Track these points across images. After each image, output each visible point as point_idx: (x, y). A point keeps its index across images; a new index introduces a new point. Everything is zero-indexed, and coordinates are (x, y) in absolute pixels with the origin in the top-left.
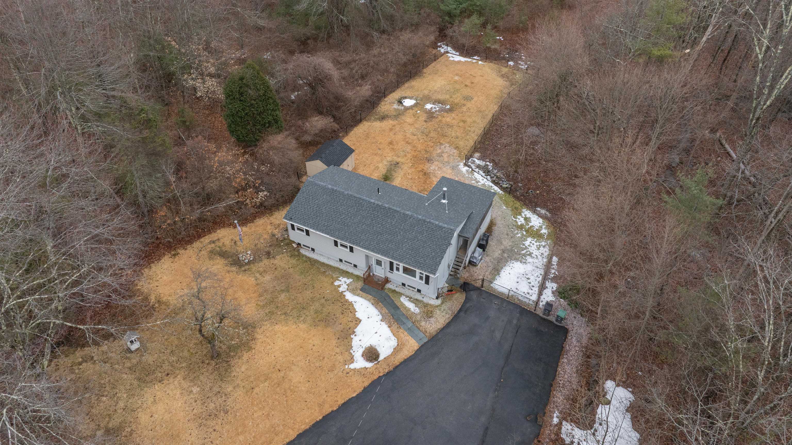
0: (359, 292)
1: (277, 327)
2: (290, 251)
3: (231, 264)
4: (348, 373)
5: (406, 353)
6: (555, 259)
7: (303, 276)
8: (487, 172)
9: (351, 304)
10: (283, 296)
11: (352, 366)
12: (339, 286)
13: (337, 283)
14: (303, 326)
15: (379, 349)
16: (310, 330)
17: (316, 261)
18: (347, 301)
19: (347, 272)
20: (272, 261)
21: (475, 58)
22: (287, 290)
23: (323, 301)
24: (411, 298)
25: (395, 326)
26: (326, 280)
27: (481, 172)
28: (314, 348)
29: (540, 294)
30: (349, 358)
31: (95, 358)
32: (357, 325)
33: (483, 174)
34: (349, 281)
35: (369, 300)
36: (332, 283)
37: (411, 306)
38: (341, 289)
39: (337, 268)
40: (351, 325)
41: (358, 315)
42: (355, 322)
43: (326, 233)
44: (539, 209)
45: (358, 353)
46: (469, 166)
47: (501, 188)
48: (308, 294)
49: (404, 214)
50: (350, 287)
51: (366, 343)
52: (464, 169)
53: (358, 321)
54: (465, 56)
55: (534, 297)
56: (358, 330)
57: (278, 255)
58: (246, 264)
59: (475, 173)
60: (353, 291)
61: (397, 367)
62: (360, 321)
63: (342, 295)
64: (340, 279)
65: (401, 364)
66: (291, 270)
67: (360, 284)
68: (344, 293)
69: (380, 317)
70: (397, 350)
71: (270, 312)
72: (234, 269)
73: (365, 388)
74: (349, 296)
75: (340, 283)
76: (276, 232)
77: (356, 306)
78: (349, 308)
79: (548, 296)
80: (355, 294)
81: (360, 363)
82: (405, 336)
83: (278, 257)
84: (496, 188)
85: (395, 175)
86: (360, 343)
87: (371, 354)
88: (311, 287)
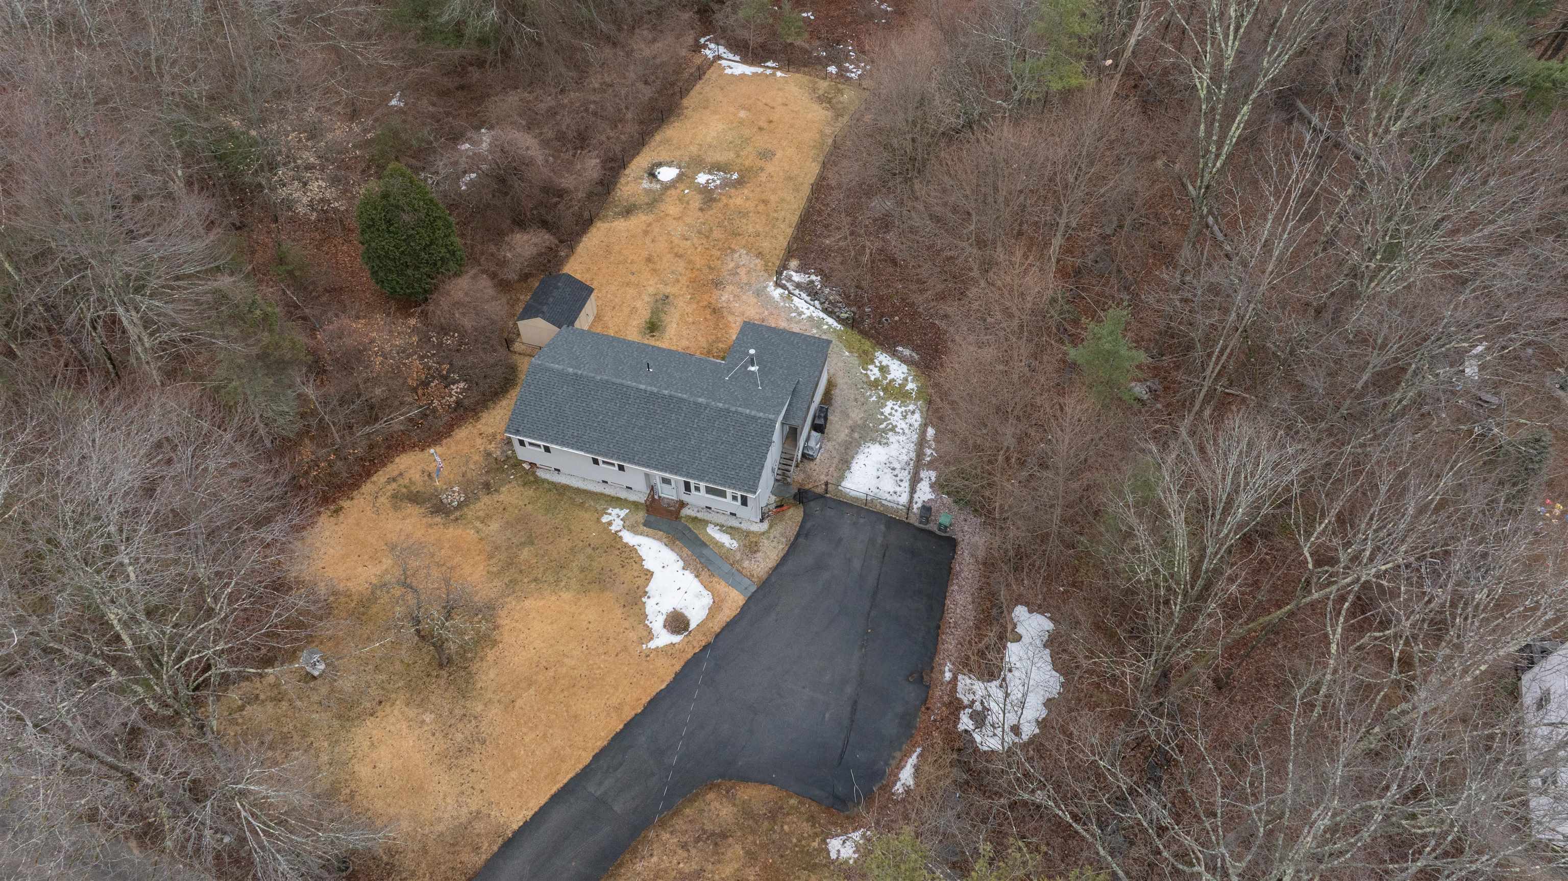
0: (642, 528)
1: (527, 603)
2: (521, 477)
3: (432, 513)
4: (647, 656)
5: (728, 613)
6: (931, 432)
7: (550, 515)
8: (813, 293)
9: (633, 549)
10: (525, 554)
11: (652, 645)
12: (610, 523)
13: (605, 519)
14: (566, 596)
15: (687, 613)
16: (579, 599)
17: (566, 488)
18: (626, 545)
19: (618, 499)
20: (496, 497)
21: (769, 64)
22: (530, 541)
23: (589, 550)
24: (722, 526)
25: (705, 574)
26: (587, 515)
27: (804, 295)
28: (590, 626)
29: (913, 491)
30: (645, 633)
31: (262, 697)
32: (648, 580)
33: (808, 299)
34: (623, 513)
35: (659, 539)
36: (598, 520)
37: (725, 539)
38: (614, 528)
39: (602, 494)
40: (639, 582)
41: (648, 565)
42: (644, 577)
43: (578, 449)
44: (900, 349)
45: (657, 623)
46: (784, 287)
47: (839, 320)
48: (564, 543)
49: (695, 403)
50: (627, 523)
51: (667, 607)
52: (777, 293)
53: (649, 574)
54: (752, 64)
55: (904, 499)
56: (652, 587)
57: (502, 485)
58: (456, 508)
59: (795, 298)
60: (633, 529)
61: (717, 636)
62: (652, 574)
63: (616, 536)
64: (609, 511)
65: (723, 629)
66: (530, 507)
67: (641, 516)
68: (620, 534)
69: (681, 563)
70: (714, 609)
71: (511, 581)
72: (438, 519)
73: (677, 674)
74: (629, 538)
75: (610, 518)
76: (491, 447)
77: (643, 552)
78: (631, 556)
79: (924, 493)
80: (636, 533)
81: (663, 638)
82: (722, 587)
83: (503, 489)
84: (830, 321)
85: (666, 319)
86: (658, 608)
87: (677, 623)
88: (566, 531)
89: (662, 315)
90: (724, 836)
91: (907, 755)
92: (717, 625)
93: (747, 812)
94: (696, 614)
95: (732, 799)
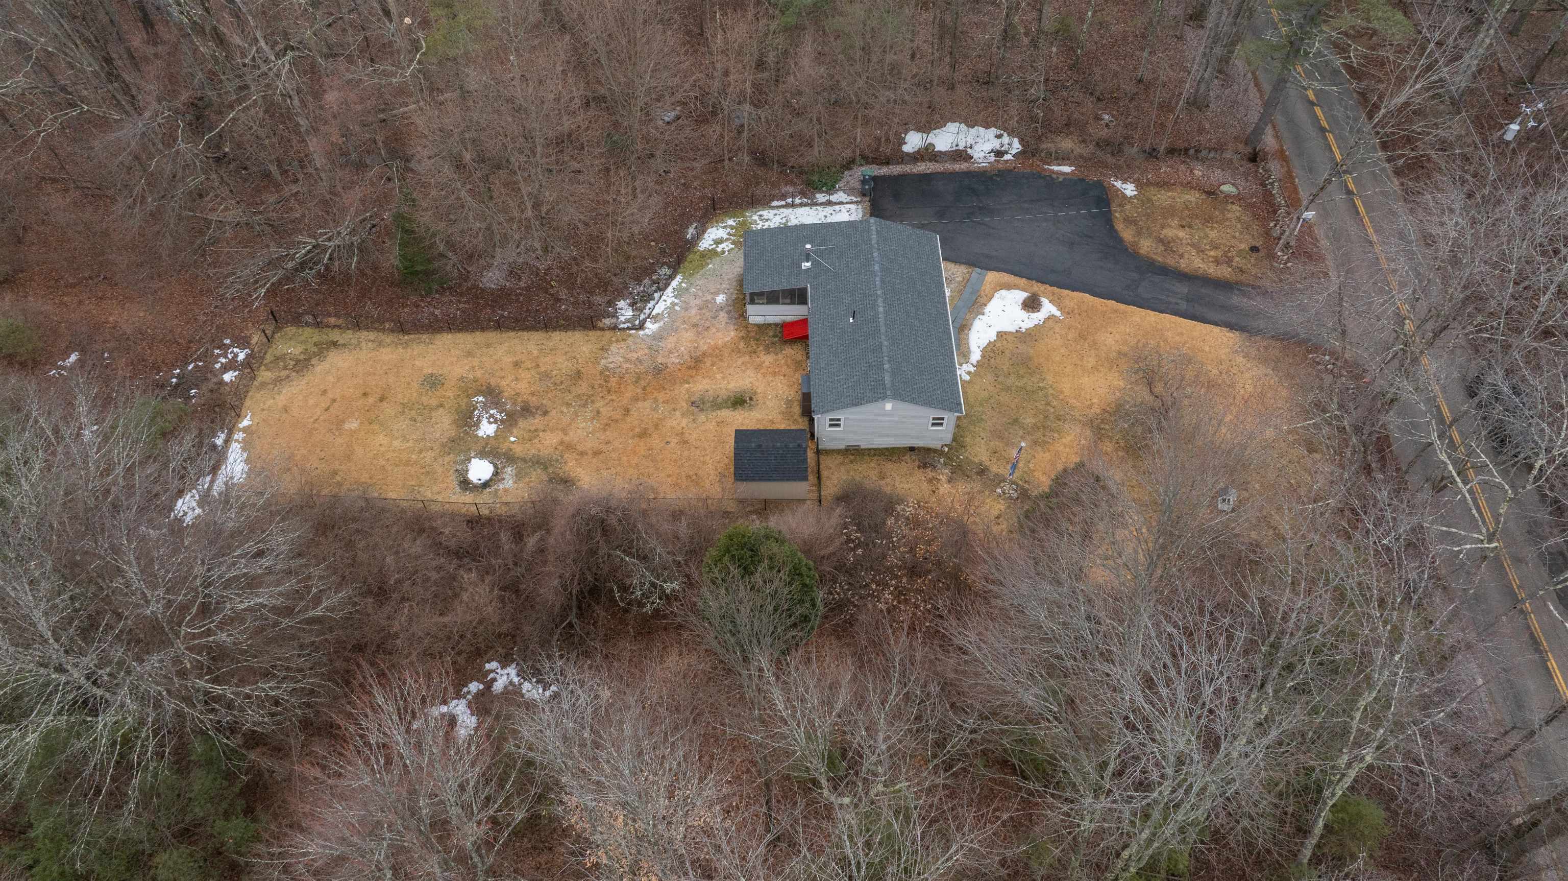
0: (963, 349)
4: (1068, 314)
5: (1007, 278)
6: (775, 203)
7: (984, 417)
8: (641, 301)
9: (984, 351)
11: (1058, 313)
12: (969, 373)
13: (967, 378)
14: (1050, 378)
15: (1021, 301)
16: (1047, 371)
18: (983, 356)
20: (988, 463)
21: (221, 440)
22: (1016, 421)
23: (1001, 379)
25: (982, 301)
26: (969, 391)
27: (650, 305)
29: (841, 203)
30: (1051, 321)
32: (1005, 333)
33: (652, 303)
35: (967, 335)
36: (970, 382)
38: (972, 369)
40: (1010, 338)
41: (993, 337)
42: (1004, 337)
44: (689, 236)
45: (1039, 317)
46: (644, 321)
47: (671, 277)
48: (1005, 398)
50: (963, 360)
51: (1024, 314)
52: (651, 327)
53: (1000, 335)
55: (853, 207)
56: (1011, 329)
57: (973, 463)
58: (1017, 485)
59: (654, 313)
60: (965, 357)
61: (1028, 279)
62: (998, 333)
63: (978, 365)
65: (1022, 277)
66: (982, 437)
68: (975, 363)
69: (981, 317)
70: (1010, 287)
74: (976, 356)
76: (943, 478)
77: (984, 343)
78: (990, 351)
79: (840, 196)
80: (969, 352)
81: (1048, 308)
82: (987, 287)
83: (976, 460)
84: (674, 283)
85: (724, 394)
86: (1026, 320)
87: (1031, 304)
88: (992, 401)
89: (719, 400)
90: (1161, 241)
91: (1053, 172)
92: (1023, 281)
93: (1139, 233)
94: (1021, 295)
95: (1136, 244)
